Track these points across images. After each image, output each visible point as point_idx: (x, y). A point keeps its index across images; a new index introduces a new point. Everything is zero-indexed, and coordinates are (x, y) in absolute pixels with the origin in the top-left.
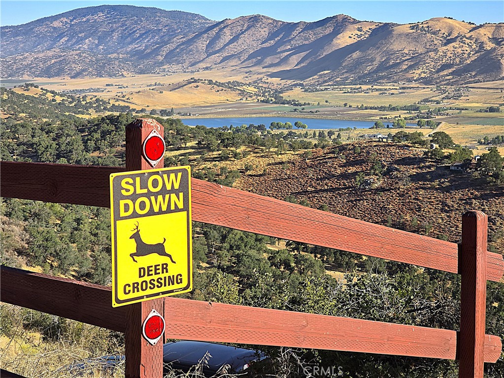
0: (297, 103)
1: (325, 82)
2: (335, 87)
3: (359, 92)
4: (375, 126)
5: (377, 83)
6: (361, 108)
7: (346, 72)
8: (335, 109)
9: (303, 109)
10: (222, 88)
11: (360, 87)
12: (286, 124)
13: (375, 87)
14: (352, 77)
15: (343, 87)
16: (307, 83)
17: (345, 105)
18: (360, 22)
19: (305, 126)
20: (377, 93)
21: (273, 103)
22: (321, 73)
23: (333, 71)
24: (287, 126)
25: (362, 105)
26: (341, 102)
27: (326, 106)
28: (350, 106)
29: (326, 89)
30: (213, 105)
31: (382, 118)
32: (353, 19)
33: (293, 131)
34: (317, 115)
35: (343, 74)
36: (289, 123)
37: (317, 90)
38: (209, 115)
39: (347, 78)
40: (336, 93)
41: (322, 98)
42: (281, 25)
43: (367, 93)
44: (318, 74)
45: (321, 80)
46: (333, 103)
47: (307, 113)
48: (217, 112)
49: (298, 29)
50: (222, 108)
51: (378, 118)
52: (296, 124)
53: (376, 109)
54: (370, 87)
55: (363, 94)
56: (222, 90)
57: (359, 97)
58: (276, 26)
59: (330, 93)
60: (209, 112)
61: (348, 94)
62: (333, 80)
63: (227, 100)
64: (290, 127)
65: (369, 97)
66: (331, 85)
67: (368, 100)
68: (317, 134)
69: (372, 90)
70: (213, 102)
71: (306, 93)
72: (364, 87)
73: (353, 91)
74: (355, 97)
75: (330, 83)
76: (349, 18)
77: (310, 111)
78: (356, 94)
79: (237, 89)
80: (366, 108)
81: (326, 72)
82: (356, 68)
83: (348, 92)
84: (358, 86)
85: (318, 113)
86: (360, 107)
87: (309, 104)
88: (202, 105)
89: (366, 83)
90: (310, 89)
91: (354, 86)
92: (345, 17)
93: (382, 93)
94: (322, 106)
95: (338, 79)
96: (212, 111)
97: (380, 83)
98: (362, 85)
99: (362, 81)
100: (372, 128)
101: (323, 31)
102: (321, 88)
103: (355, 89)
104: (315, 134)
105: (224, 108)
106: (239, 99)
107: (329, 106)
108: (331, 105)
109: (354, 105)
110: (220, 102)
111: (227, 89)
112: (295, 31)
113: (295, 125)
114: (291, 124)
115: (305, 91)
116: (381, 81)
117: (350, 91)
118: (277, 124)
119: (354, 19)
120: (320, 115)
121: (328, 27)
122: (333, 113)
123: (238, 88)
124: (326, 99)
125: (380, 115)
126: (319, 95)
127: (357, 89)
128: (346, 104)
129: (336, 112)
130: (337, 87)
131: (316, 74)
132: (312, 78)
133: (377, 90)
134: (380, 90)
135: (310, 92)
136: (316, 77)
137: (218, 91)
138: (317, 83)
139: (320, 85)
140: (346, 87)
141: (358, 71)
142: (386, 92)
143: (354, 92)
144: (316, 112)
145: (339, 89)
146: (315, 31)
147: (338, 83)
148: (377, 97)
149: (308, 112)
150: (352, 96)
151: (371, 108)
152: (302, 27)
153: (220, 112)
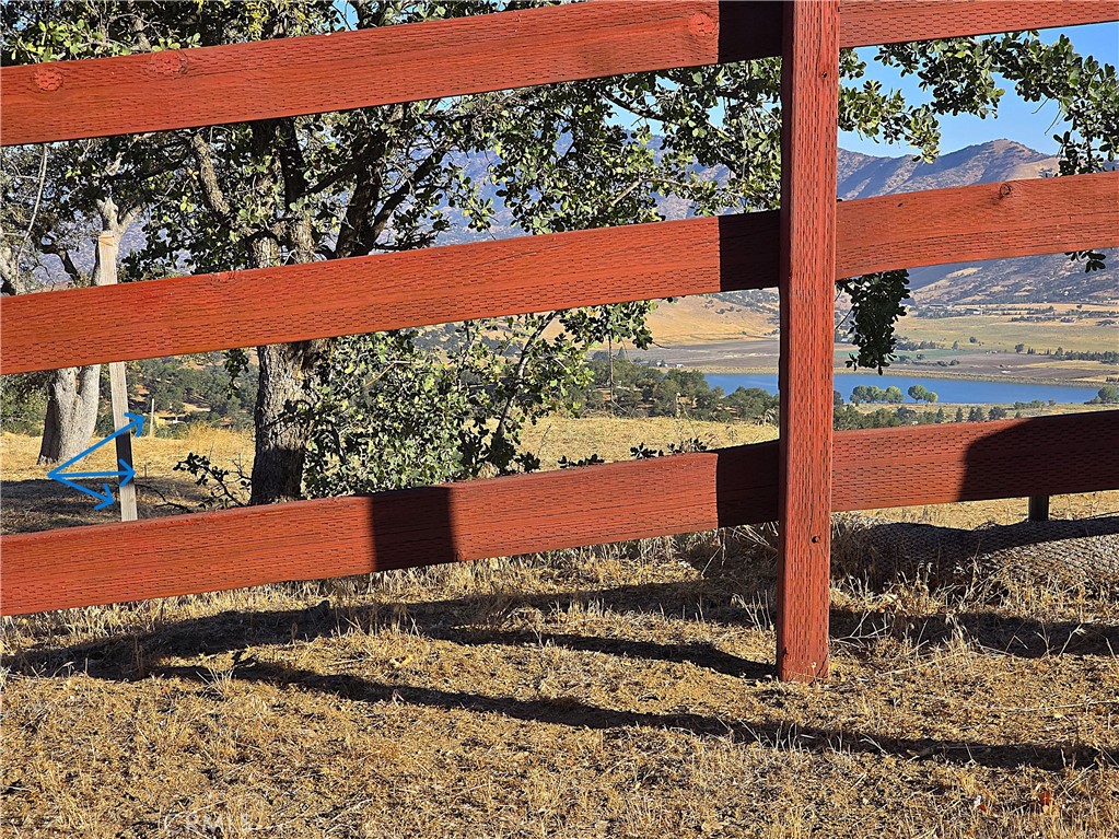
0: (904, 342)
1: (965, 294)
2: (990, 306)
3: (1049, 319)
4: (1099, 399)
5: (1090, 297)
6: (1058, 356)
7: (1015, 273)
8: (993, 358)
9: (920, 357)
10: (731, 305)
11: (1051, 308)
12: (888, 391)
13: (1085, 307)
14: (1030, 284)
15: (1010, 306)
16: (922, 296)
17: (1019, 348)
18: (1048, 157)
19: (933, 396)
20: (1091, 322)
21: (848, 342)
22: (955, 274)
23: (986, 268)
24: (891, 395)
25: (1060, 349)
26: (1009, 343)
27: (972, 351)
28: (1031, 352)
29: (970, 312)
30: (711, 343)
31: (1112, 380)
32: (1030, 150)
33: (908, 407)
34: (956, 370)
35: (1007, 277)
36: (896, 389)
37: (948, 314)
38: (708, 367)
39: (1017, 287)
40: (994, 320)
41: (959, 332)
42: (860, 163)
43: (1068, 321)
44: (949, 276)
45: (956, 290)
46: (988, 344)
47: (931, 367)
48: (726, 361)
49: (899, 171)
50: (735, 352)
51: (1104, 381)
52: (911, 391)
53: (1093, 358)
54: (1074, 307)
55: (1057, 323)
56: (732, 309)
57: (1047, 330)
58: (848, 166)
59: (980, 321)
60: (705, 359)
61: (1023, 323)
62: (984, 290)
63: (744, 333)
64: (897, 399)
65: (1073, 331)
66: (979, 303)
67: (1070, 339)
68: (966, 416)
69: (1080, 315)
70: (712, 337)
71: (921, 319)
72: (1060, 308)
73: (1034, 316)
74: (1039, 330)
75: (977, 298)
76: (1021, 148)
77: (936, 361)
78: (1041, 324)
79: (764, 307)
80: (1070, 357)
81: (967, 272)
82: (1039, 264)
83: (1022, 319)
84: (1046, 305)
85: (956, 367)
86: (1053, 353)
87: (932, 346)
88: (687, 343)
89: (1063, 299)
90: (932, 311)
91: (1035, 306)
92: (1013, 145)
93: (1105, 323)
94: (964, 351)
95: (999, 288)
96: (712, 358)
97: (1096, 298)
98: (1055, 302)
99: (1054, 294)
100: (1091, 403)
101: (959, 176)
102: (957, 308)
103: (1037, 311)
104: (959, 415)
105: (738, 352)
106: (771, 331)
107: (979, 352)
108: (983, 347)
109: (1040, 349)
110: (727, 336)
111: (742, 307)
112: (894, 178)
113: (910, 393)
114: (899, 392)
115: (919, 316)
116: (1100, 294)
117: (1026, 316)
118: (869, 390)
119: (1033, 152)
120: (964, 371)
121: (971, 168)
122: (993, 367)
123: (768, 306)
124: (969, 335)
125: (1105, 372)
126: (953, 325)
127: (1043, 312)
128: (1021, 346)
129: (1002, 366)
130: (995, 306)
131: (943, 276)
132: (933, 285)
133: (1091, 315)
134: (1099, 314)
135: (931, 317)
136: (943, 282)
137: (722, 311)
138: (946, 298)
139: (955, 301)
140: (1017, 306)
141: (1043, 269)
142: (1113, 320)
143: (1037, 318)
144: (952, 364)
145: (1000, 312)
146: (942, 177)
147: (995, 298)
148: (1091, 330)
149: (934, 365)
150: (1031, 329)
151: (1082, 357)
152: (909, 168)
153: (731, 360)
